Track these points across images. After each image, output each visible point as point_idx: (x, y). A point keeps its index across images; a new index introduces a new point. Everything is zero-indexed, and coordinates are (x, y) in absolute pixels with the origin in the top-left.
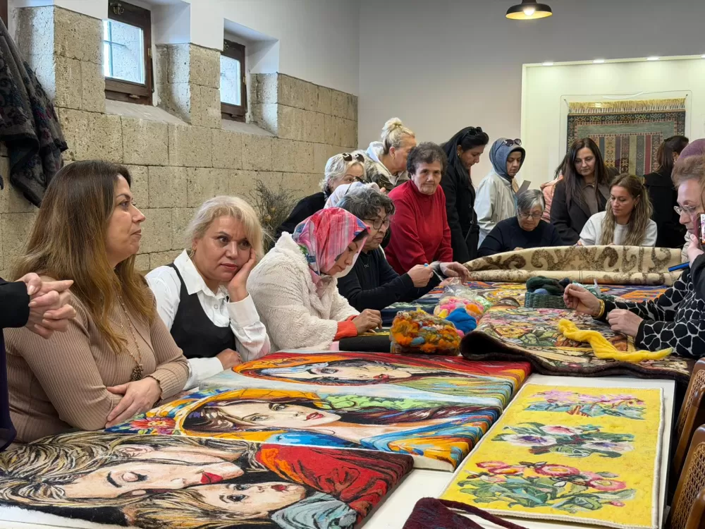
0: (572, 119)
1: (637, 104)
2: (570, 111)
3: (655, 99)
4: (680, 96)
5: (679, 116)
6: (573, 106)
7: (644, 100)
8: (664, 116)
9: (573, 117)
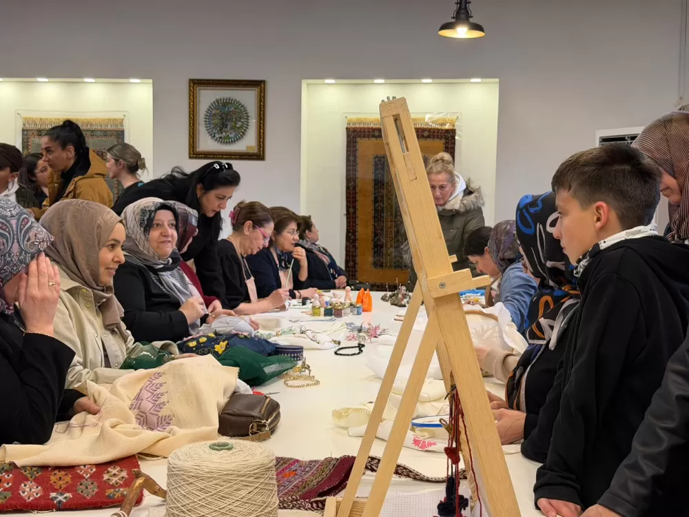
0: (26, 133)
1: (83, 122)
2: (24, 125)
3: (99, 117)
4: (119, 116)
5: (119, 134)
6: (27, 121)
7: (88, 118)
8: (105, 133)
9: (27, 130)
